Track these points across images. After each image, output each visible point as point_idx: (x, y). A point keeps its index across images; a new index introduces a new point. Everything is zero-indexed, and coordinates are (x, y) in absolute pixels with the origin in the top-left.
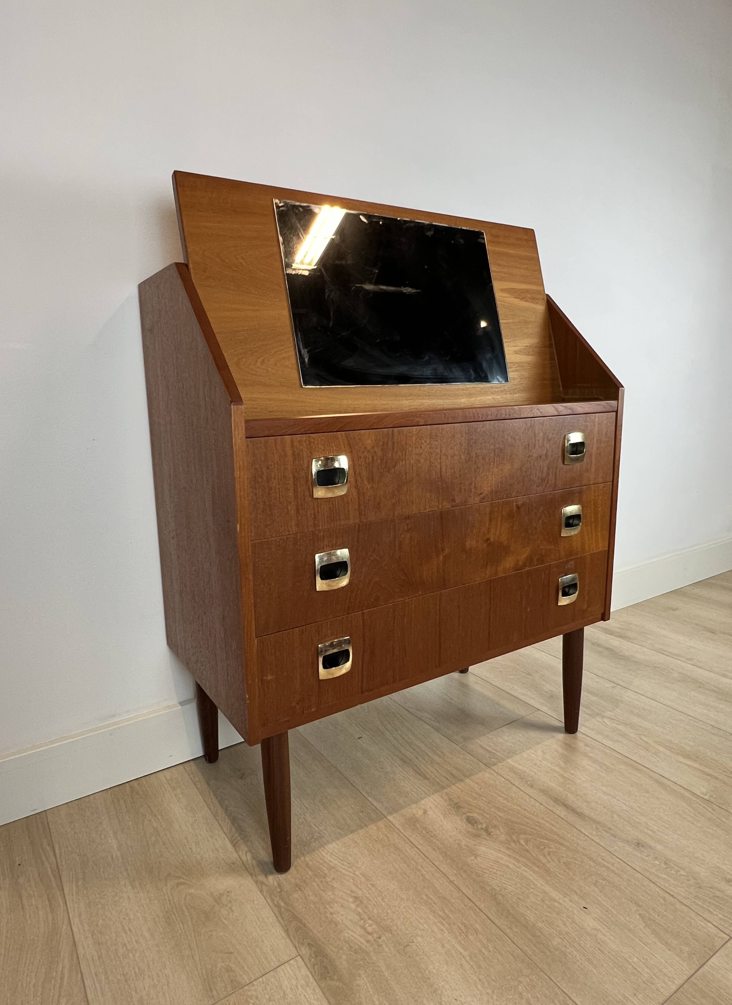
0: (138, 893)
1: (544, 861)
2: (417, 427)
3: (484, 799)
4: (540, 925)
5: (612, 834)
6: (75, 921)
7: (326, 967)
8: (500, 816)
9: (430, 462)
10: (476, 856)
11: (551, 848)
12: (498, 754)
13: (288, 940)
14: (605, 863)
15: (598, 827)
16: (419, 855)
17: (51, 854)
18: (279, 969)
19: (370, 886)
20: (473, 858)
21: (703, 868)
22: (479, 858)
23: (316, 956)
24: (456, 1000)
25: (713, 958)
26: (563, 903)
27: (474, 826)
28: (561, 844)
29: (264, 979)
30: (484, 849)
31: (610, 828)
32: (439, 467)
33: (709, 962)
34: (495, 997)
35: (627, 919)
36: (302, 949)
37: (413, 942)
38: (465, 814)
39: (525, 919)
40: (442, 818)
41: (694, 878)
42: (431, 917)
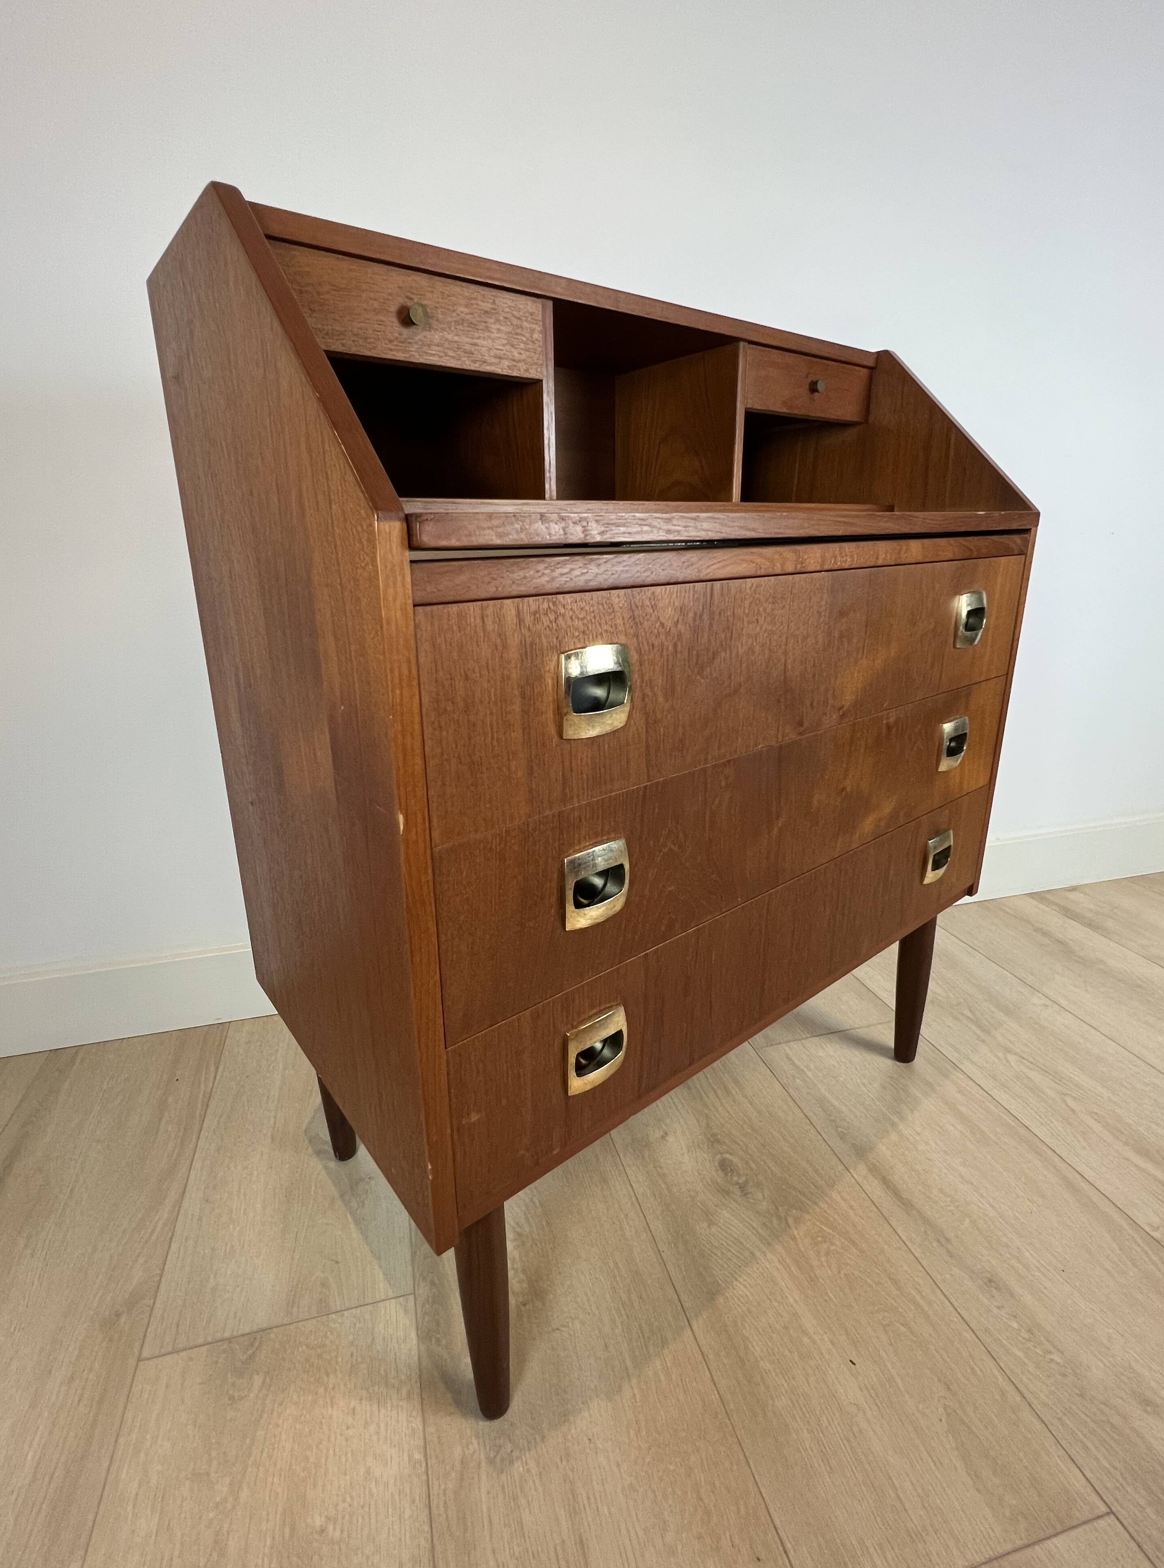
0: (274, 1150)
1: (815, 1263)
2: (753, 580)
3: (759, 1138)
4: (765, 1365)
5: (948, 1251)
6: (197, 1164)
7: (438, 1324)
8: (772, 1172)
9: (770, 650)
10: (711, 1224)
11: (833, 1244)
12: (809, 1074)
13: (410, 1268)
14: (918, 1298)
15: (929, 1233)
16: (631, 1197)
17: (212, 1075)
18: (381, 1304)
19: (544, 1224)
20: (705, 1225)
21: (1102, 1361)
22: (714, 1230)
23: (434, 1302)
24: (590, 1440)
25: (1063, 1537)
26: (818, 1342)
27: (726, 1175)
28: (854, 1243)
29: (358, 1312)
30: (727, 1215)
31: (948, 1240)
32: (783, 660)
33: (1049, 1542)
34: (648, 1459)
35: (921, 1406)
36: (422, 1284)
37: (568, 1327)
38: (721, 1154)
39: (746, 1348)
40: (685, 1150)
41: (1076, 1374)
42: (608, 1297)
